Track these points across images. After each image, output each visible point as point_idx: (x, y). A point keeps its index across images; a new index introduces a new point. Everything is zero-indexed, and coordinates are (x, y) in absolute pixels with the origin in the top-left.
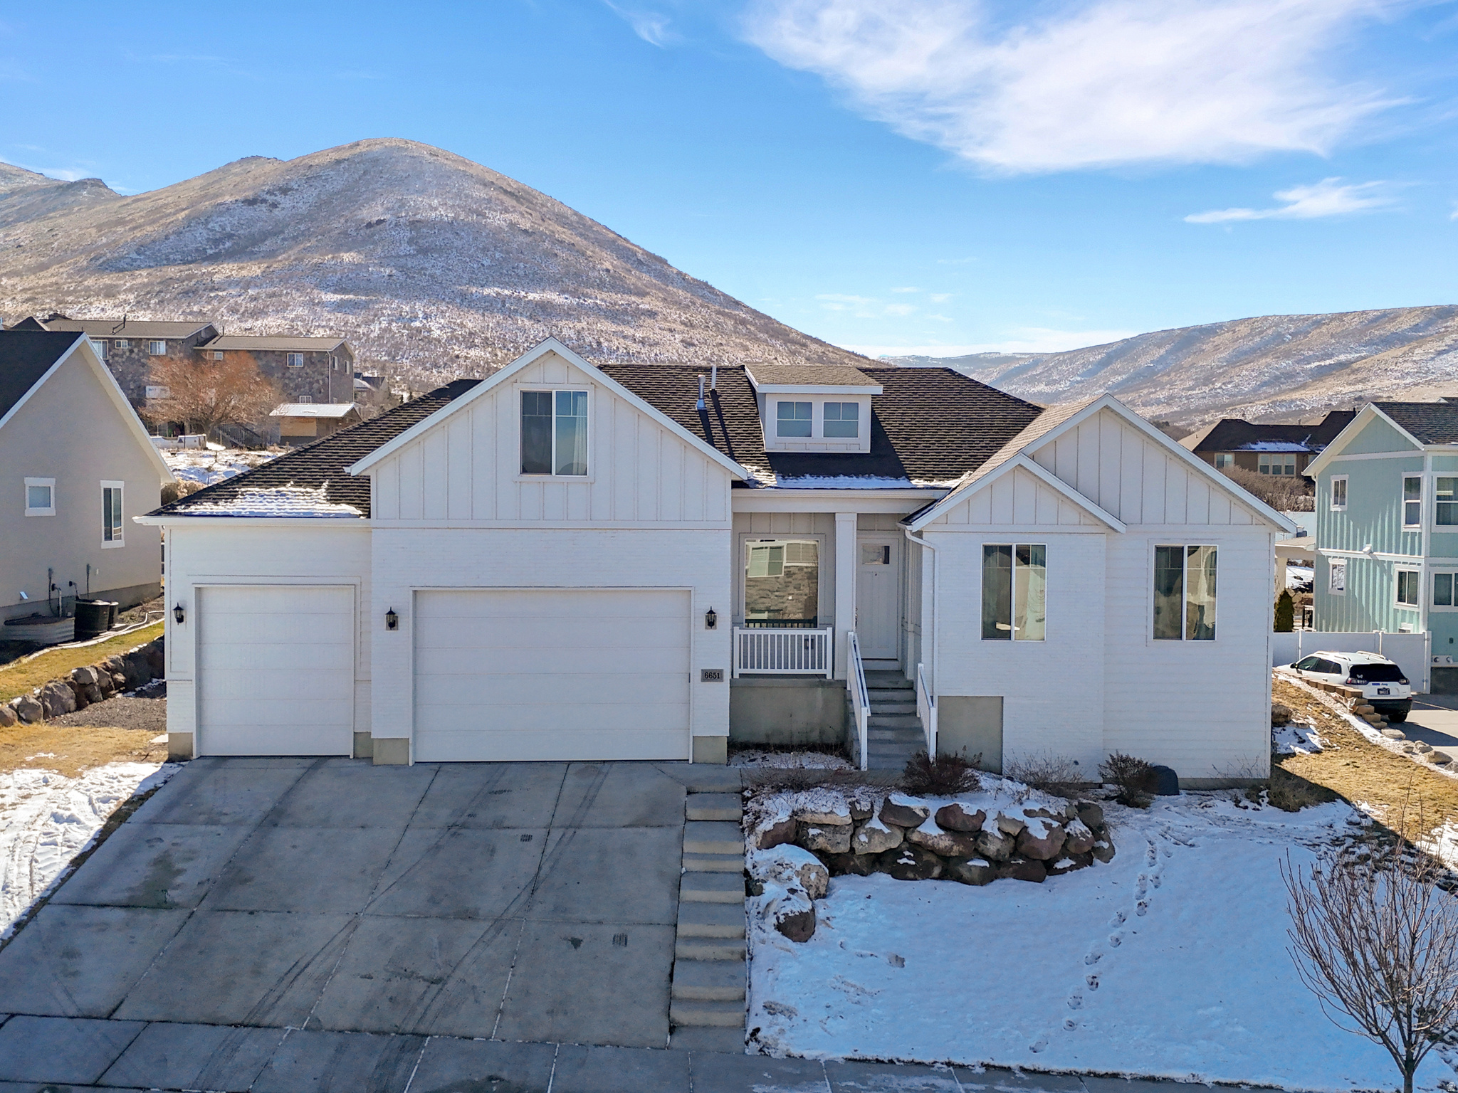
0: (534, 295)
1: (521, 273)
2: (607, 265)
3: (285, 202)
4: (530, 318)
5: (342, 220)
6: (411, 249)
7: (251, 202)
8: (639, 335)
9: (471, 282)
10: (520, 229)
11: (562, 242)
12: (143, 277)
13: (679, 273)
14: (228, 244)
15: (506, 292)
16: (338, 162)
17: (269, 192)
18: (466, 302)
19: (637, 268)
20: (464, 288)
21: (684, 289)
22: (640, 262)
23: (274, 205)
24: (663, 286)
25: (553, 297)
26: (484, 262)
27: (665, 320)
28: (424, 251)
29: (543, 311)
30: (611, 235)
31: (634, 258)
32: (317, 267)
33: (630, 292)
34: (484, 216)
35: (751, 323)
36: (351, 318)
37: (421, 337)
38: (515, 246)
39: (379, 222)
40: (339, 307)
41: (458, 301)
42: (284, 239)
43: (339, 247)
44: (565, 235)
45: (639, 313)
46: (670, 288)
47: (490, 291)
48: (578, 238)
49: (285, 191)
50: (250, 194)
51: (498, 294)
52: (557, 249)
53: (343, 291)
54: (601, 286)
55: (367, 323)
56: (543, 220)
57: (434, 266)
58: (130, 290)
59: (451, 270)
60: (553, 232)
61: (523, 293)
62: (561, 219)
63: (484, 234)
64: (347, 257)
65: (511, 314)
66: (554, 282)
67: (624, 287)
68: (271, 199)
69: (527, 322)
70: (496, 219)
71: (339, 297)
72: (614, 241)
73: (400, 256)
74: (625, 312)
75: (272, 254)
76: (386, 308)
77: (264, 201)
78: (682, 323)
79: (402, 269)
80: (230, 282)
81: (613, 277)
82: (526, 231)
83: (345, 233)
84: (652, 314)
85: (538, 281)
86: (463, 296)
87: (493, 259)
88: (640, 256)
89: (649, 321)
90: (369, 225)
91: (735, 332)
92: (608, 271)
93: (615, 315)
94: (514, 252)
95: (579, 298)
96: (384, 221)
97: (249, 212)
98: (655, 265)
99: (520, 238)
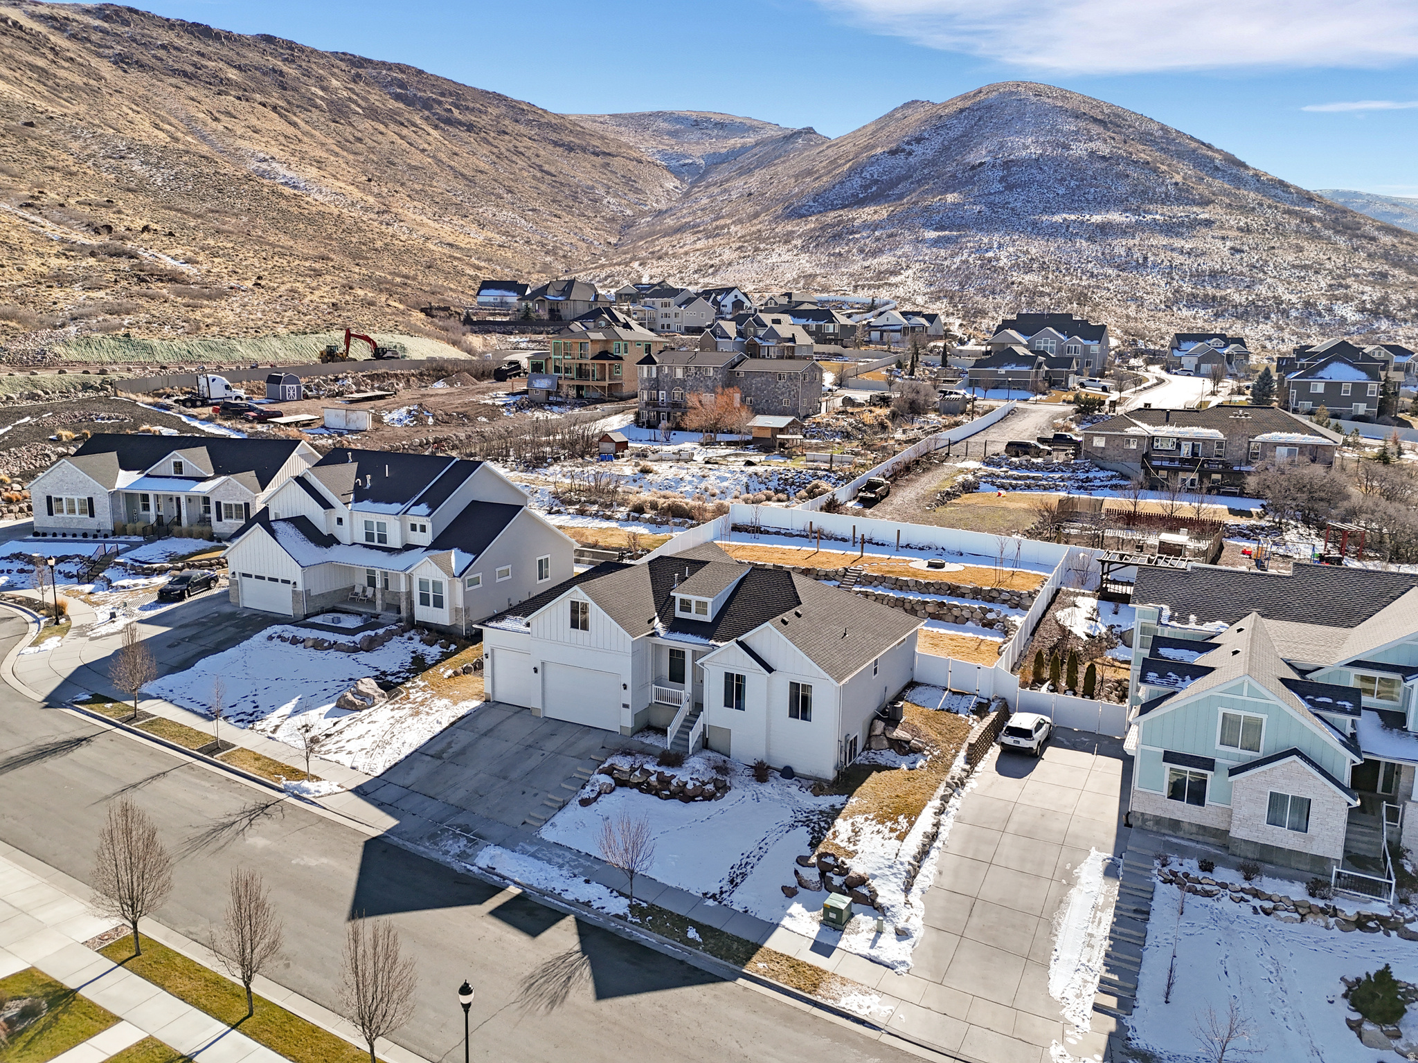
0: (1098, 217)
1: (1091, 197)
2: (1179, 178)
3: (918, 149)
4: (1088, 239)
5: (954, 164)
6: (1000, 187)
7: (893, 153)
8: (1188, 246)
9: (1044, 211)
10: (1099, 156)
11: (1137, 161)
12: (811, 223)
13: (1256, 174)
14: (874, 188)
15: (1073, 217)
16: (962, 111)
17: (908, 143)
18: (1037, 230)
19: (1211, 175)
20: (1037, 217)
21: (1257, 190)
22: (1217, 168)
23: (910, 154)
24: (1233, 191)
25: (1116, 217)
26: (1060, 192)
27: (1221, 228)
28: (1010, 188)
29: (1105, 230)
30: (1194, 145)
31: (1212, 165)
32: (926, 209)
33: (1194, 202)
34: (1069, 148)
35: (1319, 220)
36: (943, 253)
37: (989, 266)
38: (1091, 173)
39: (981, 164)
40: (936, 242)
41: (1029, 229)
42: (912, 183)
43: (948, 189)
44: (1143, 153)
45: (1195, 224)
46: (1239, 191)
47: (1058, 218)
48: (1158, 154)
49: (919, 140)
50: (894, 146)
51: (1065, 220)
52: (1130, 170)
53: (942, 228)
54: (1166, 200)
55: (952, 256)
56: (1125, 142)
57: (1016, 200)
58: (800, 236)
59: (1028, 202)
60: (1131, 154)
61: (1087, 217)
62: (1146, 138)
63: (1064, 165)
64: (951, 198)
65: (1071, 237)
66: (1121, 203)
67: (1189, 199)
68: (907, 148)
69: (1084, 244)
70: (1079, 149)
71: (937, 234)
72: (1194, 154)
73: (991, 194)
74: (1182, 224)
75: (900, 197)
76: (969, 241)
77: (904, 150)
78: (1240, 229)
79: (991, 205)
80: (865, 226)
81: (1180, 190)
82: (1104, 157)
83: (954, 176)
84: (1208, 223)
85: (1104, 203)
86: (1034, 224)
87: (1068, 188)
88: (1218, 161)
89: (1204, 231)
90: (973, 168)
91: (1296, 232)
92: (1176, 184)
93: (1170, 228)
94: (1088, 178)
95: (1140, 215)
96: (984, 163)
97: (892, 161)
98: (1232, 168)
99: (1097, 165)
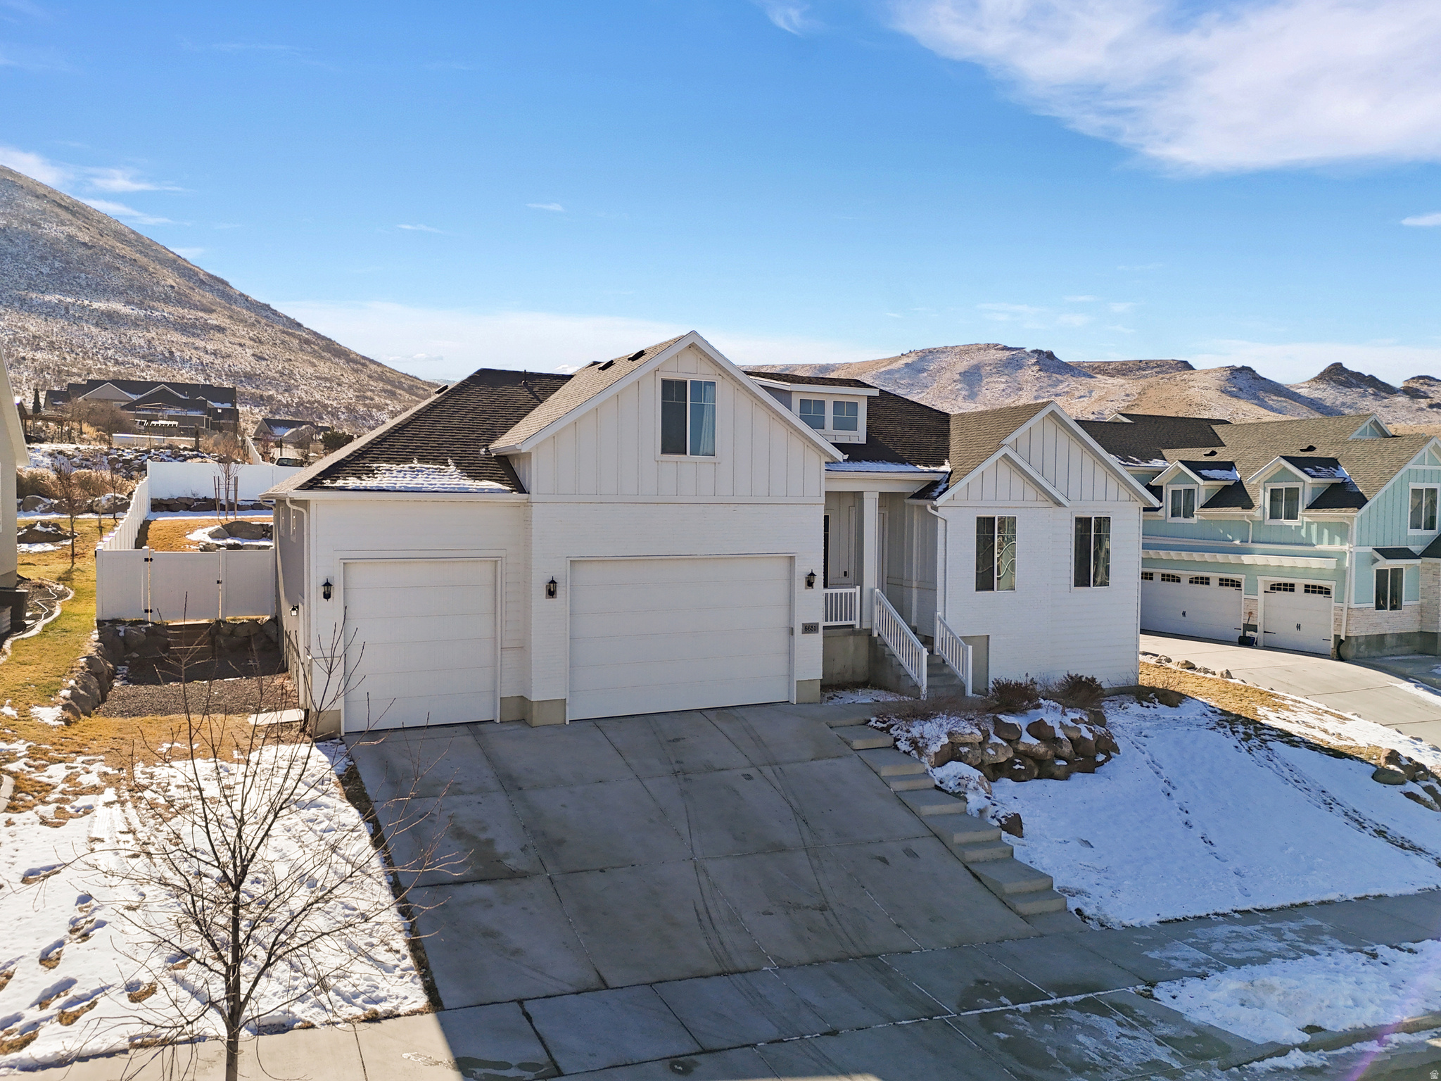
0: (99, 304)
1: (83, 283)
2: (170, 282)
4: (97, 325)
8: (210, 347)
9: (30, 288)
10: (79, 242)
11: (123, 257)
13: (242, 295)
15: (69, 300)
18: (26, 306)
19: (199, 287)
20: (23, 293)
21: (248, 308)
22: (202, 282)
24: (228, 306)
25: (118, 306)
26: (45, 272)
27: (234, 335)
29: (110, 319)
30: (171, 255)
31: (196, 278)
33: (196, 307)
34: (39, 226)
35: (314, 343)
38: (75, 257)
41: (17, 305)
44: (127, 251)
45: (207, 328)
46: (234, 307)
47: (53, 298)
48: (138, 255)
51: (60, 301)
52: (119, 263)
54: (167, 300)
56: (101, 235)
59: (6, 275)
60: (113, 247)
61: (86, 302)
62: (120, 235)
63: (41, 243)
65: (76, 320)
66: (118, 293)
67: (189, 303)
69: (93, 329)
70: (53, 230)
72: (175, 261)
74: (194, 326)
78: (251, 339)
81: (178, 293)
82: (85, 244)
84: (221, 329)
85: (102, 290)
86: (23, 301)
87: (52, 268)
88: (201, 276)
89: (218, 335)
91: (302, 350)
92: (172, 287)
93: (184, 328)
94: (75, 262)
95: (146, 310)
98: (218, 285)
99: (80, 250)
